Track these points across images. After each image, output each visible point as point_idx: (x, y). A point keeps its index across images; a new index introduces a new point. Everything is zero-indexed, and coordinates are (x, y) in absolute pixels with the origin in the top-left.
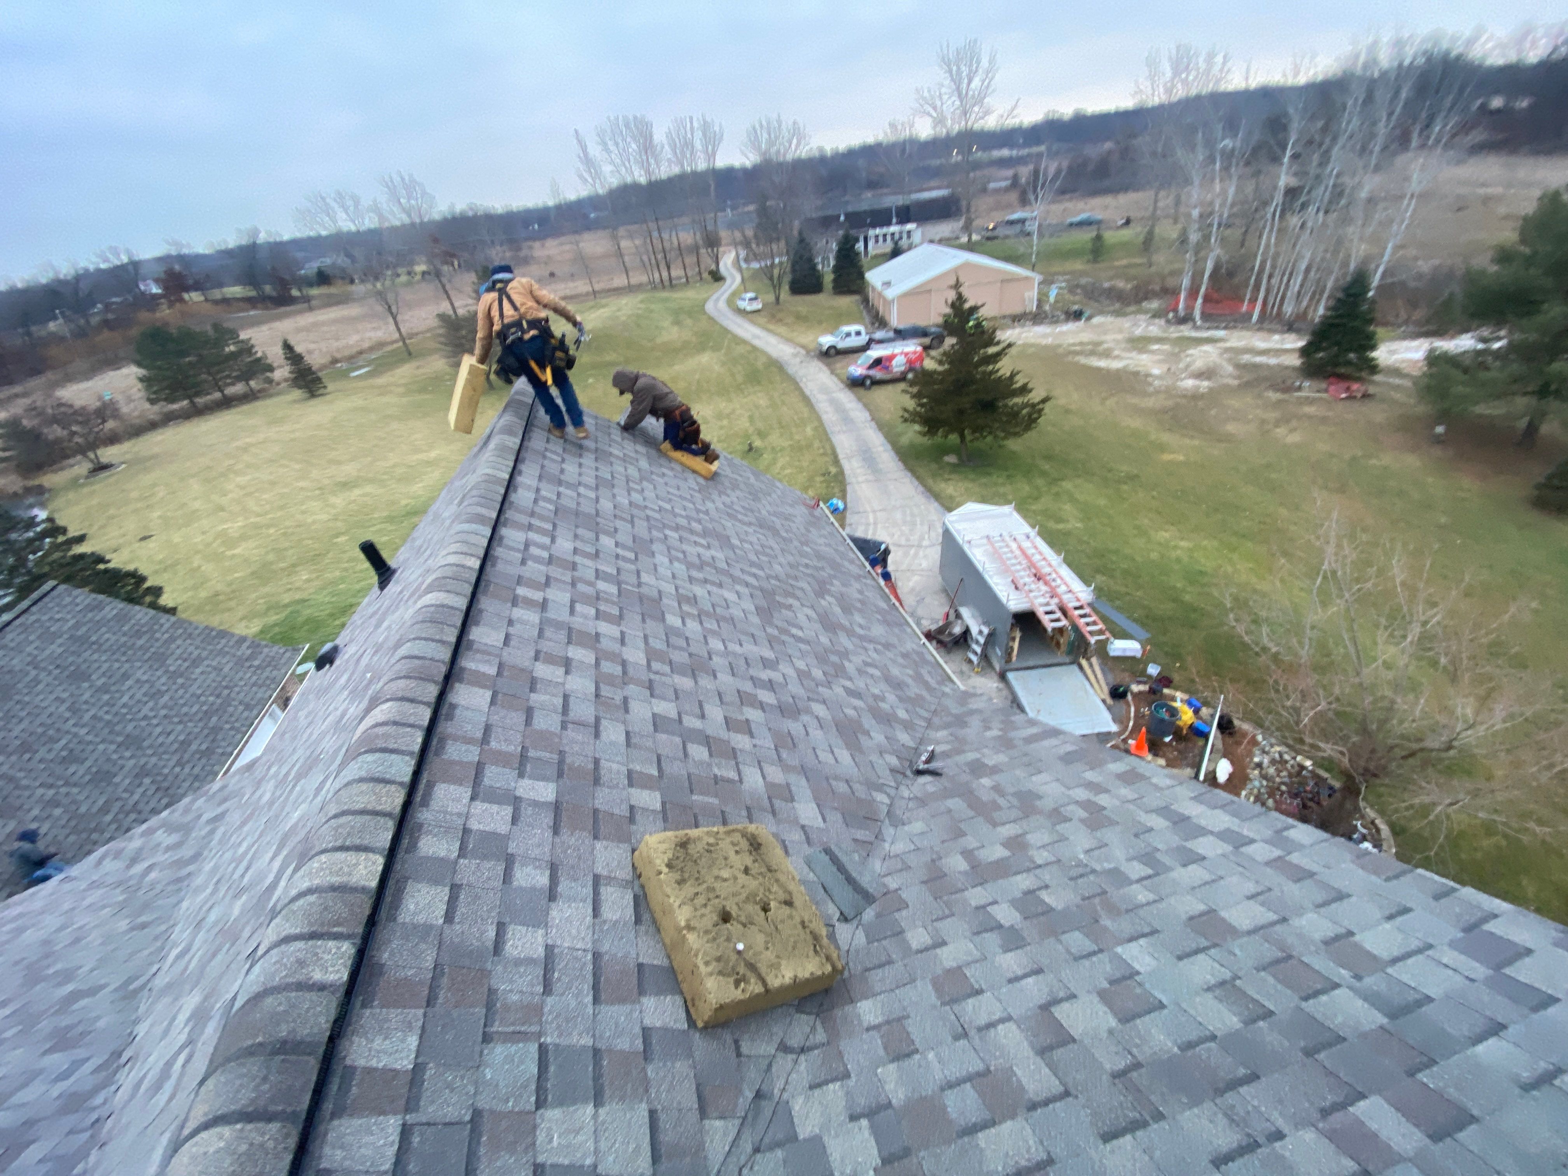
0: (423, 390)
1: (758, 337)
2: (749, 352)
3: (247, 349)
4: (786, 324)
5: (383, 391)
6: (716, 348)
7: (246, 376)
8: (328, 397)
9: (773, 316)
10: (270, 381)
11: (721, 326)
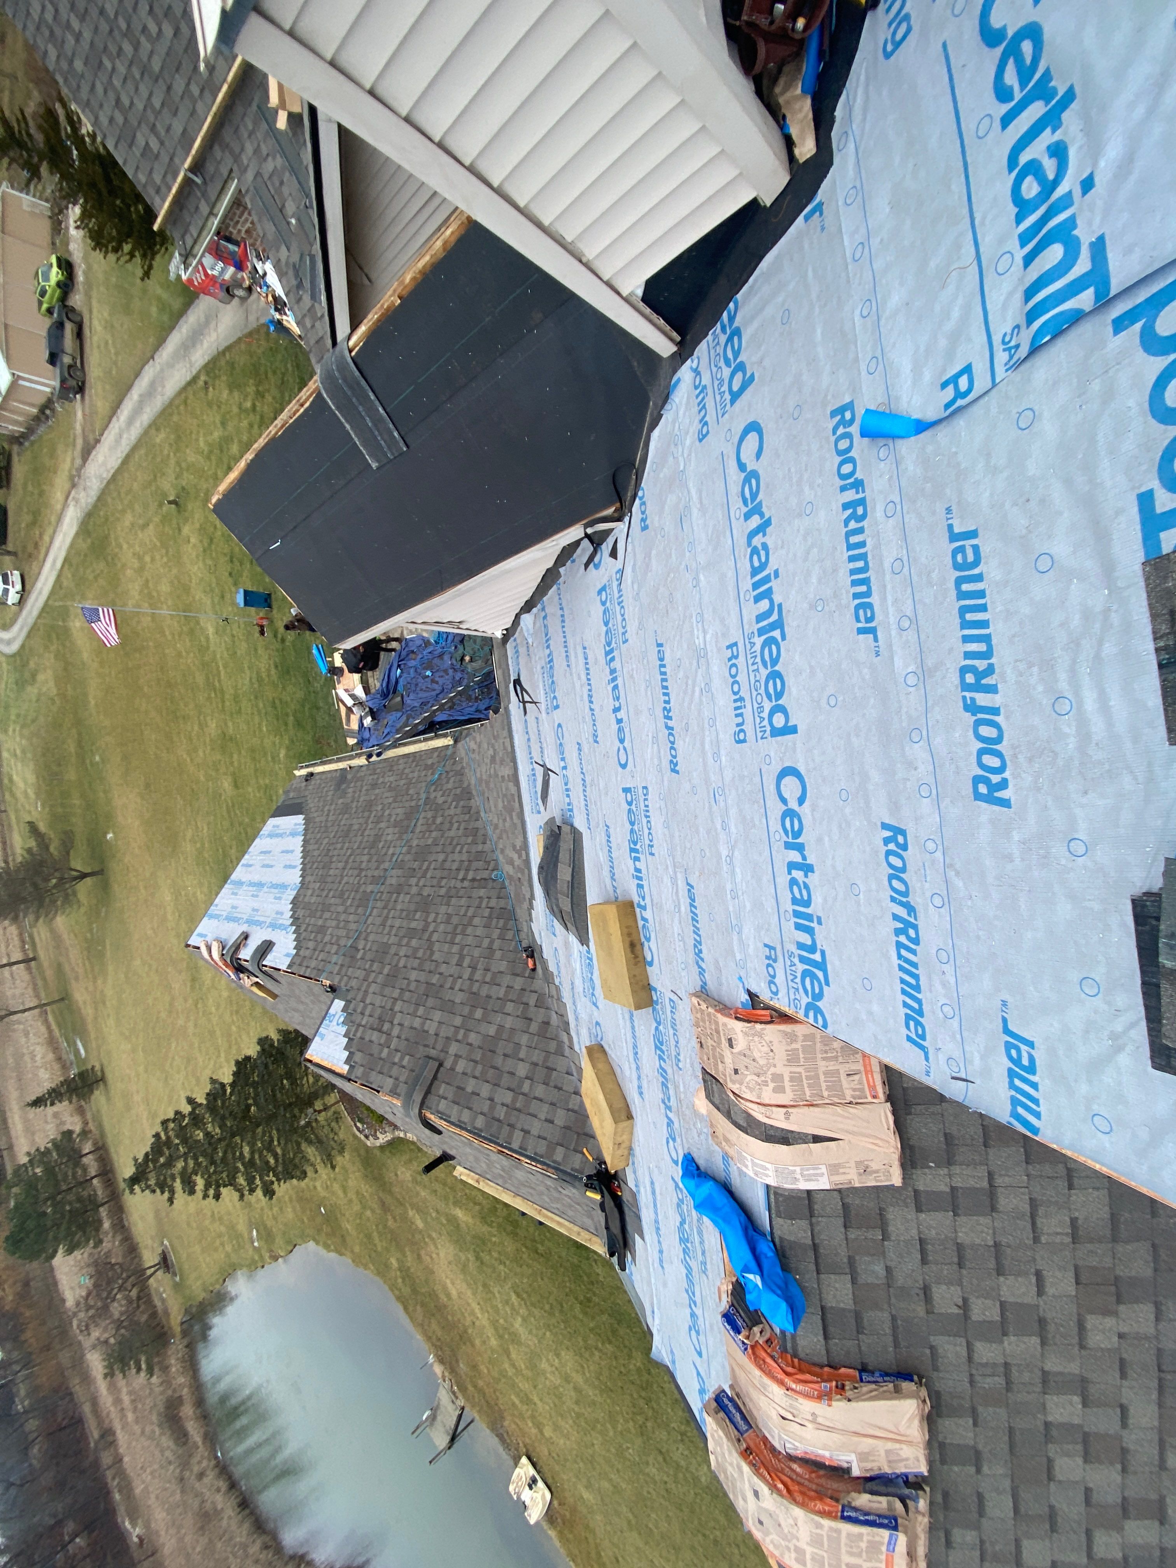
0: (101, 955)
1: (54, 561)
2: (71, 565)
3: (40, 1156)
4: (41, 535)
5: (99, 1002)
6: (64, 613)
7: (76, 1157)
8: (105, 1063)
9: (30, 556)
10: (85, 1133)
11: (39, 616)
